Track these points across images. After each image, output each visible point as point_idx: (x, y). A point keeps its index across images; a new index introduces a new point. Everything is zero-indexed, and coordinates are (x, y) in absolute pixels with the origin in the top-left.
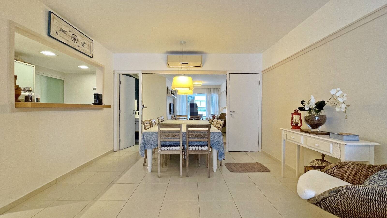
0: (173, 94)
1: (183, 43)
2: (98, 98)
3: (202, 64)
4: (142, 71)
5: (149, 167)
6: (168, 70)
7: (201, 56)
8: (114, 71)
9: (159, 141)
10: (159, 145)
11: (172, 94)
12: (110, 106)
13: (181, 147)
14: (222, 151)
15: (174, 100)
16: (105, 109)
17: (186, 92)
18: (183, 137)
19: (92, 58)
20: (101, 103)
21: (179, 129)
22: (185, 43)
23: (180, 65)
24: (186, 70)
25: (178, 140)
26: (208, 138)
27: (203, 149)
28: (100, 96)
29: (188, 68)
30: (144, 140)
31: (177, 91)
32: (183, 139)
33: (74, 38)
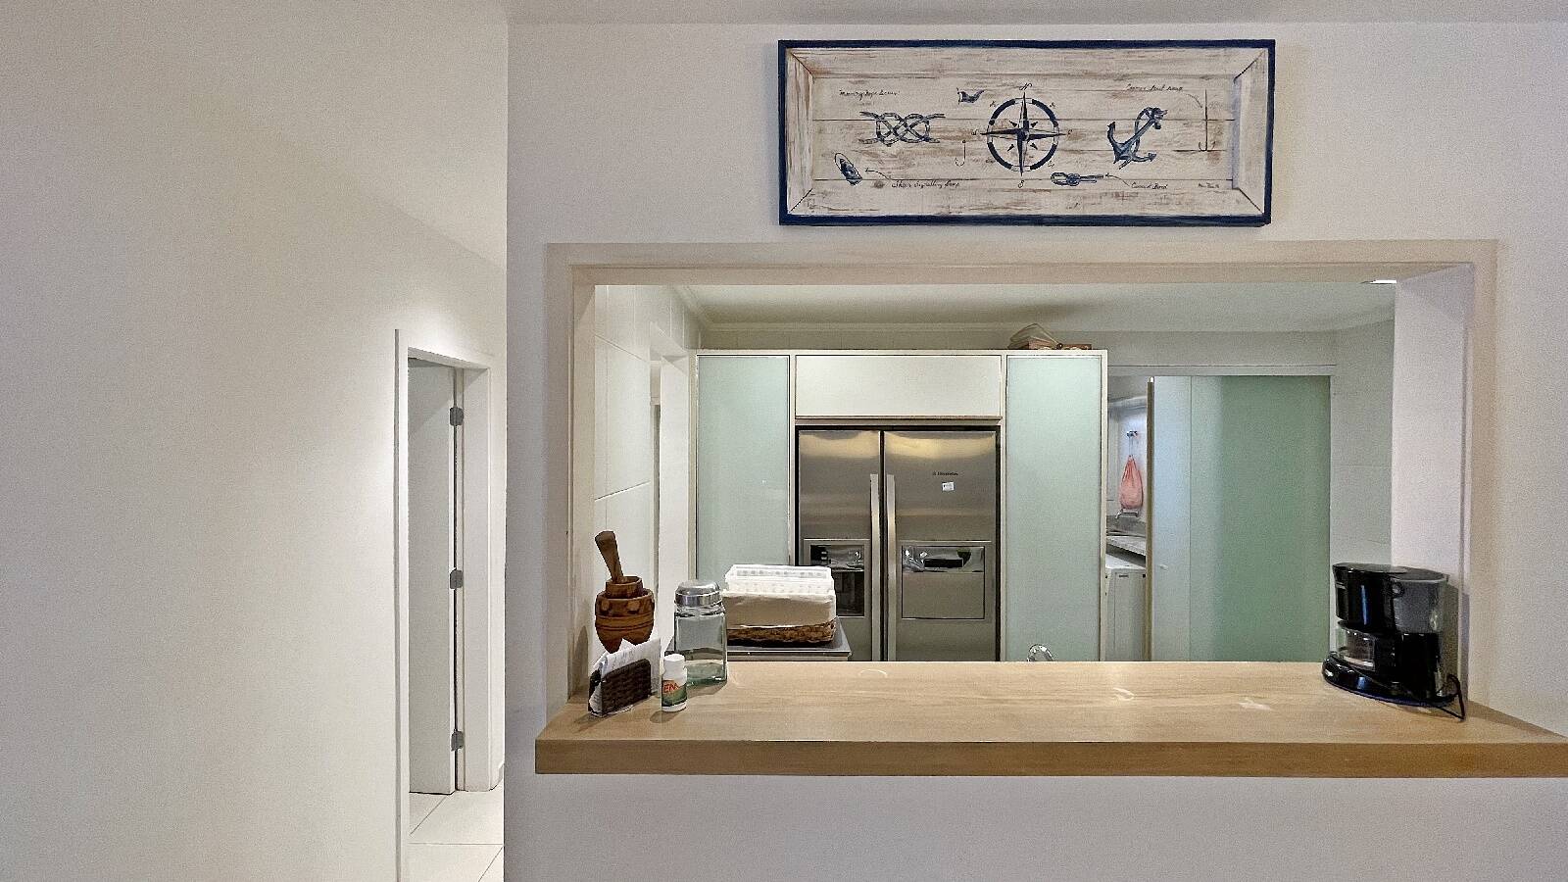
33: (1022, 134)
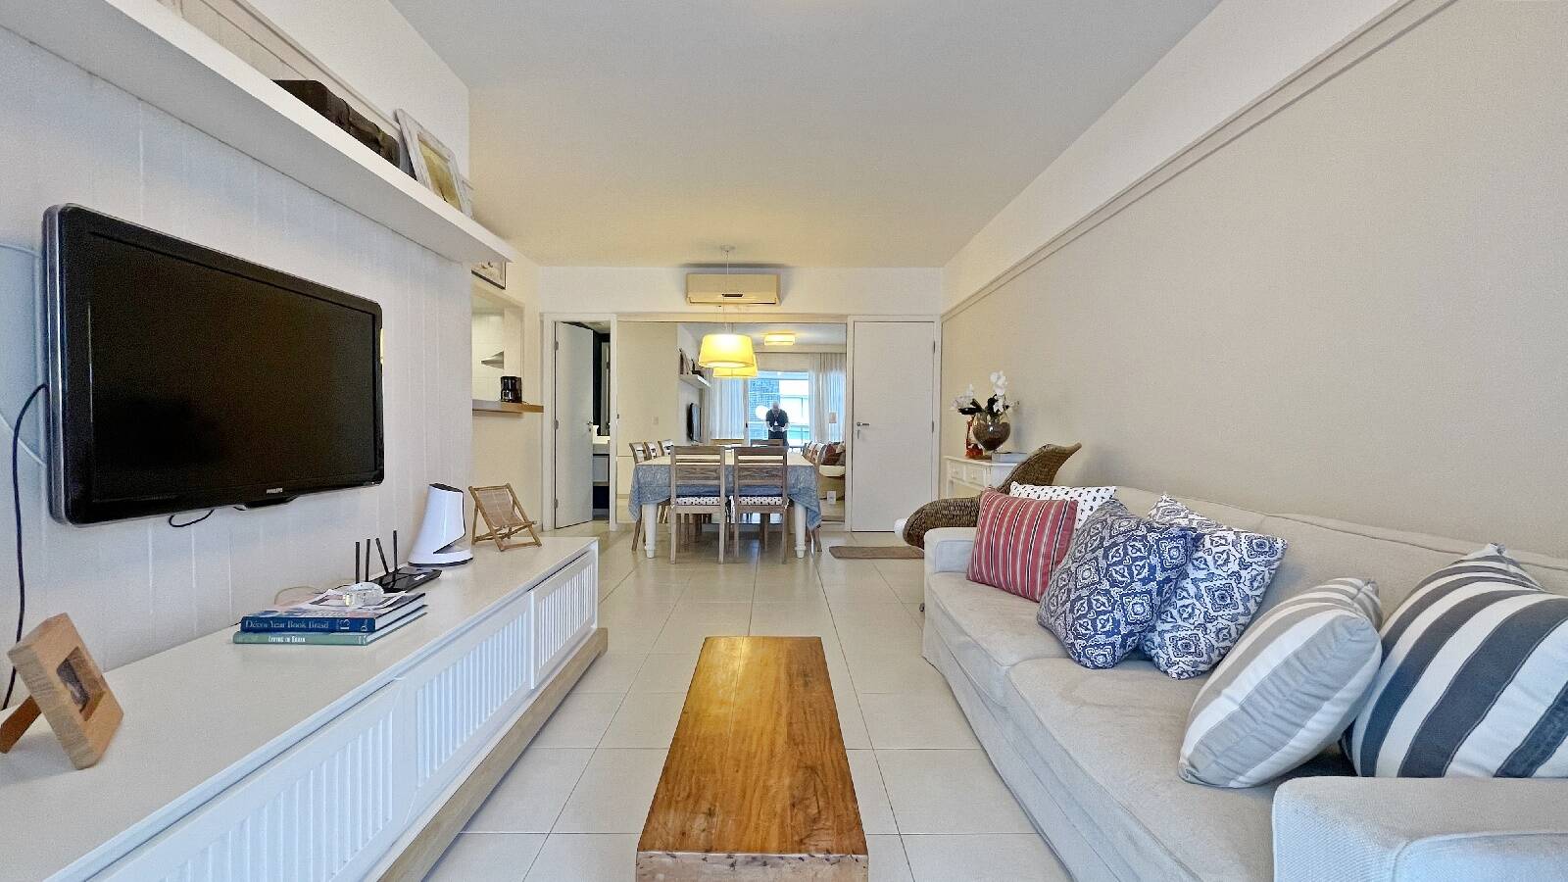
0: (699, 373)
1: (728, 250)
2: (512, 388)
3: (780, 298)
4: (619, 314)
5: (650, 546)
6: (689, 311)
7: (774, 277)
8: (541, 315)
9: (673, 483)
10: (674, 495)
11: (694, 372)
12: (539, 409)
13: (723, 499)
14: (814, 508)
15: (702, 392)
16: (527, 415)
17: (736, 372)
18: (727, 477)
19: (503, 288)
20: (517, 399)
21: (718, 457)
22: (733, 248)
23: (720, 298)
24: (736, 311)
25: (716, 482)
26: (784, 477)
27: (772, 503)
28: (517, 383)
29: (743, 309)
30: (639, 483)
31: (710, 370)
32: (727, 482)
